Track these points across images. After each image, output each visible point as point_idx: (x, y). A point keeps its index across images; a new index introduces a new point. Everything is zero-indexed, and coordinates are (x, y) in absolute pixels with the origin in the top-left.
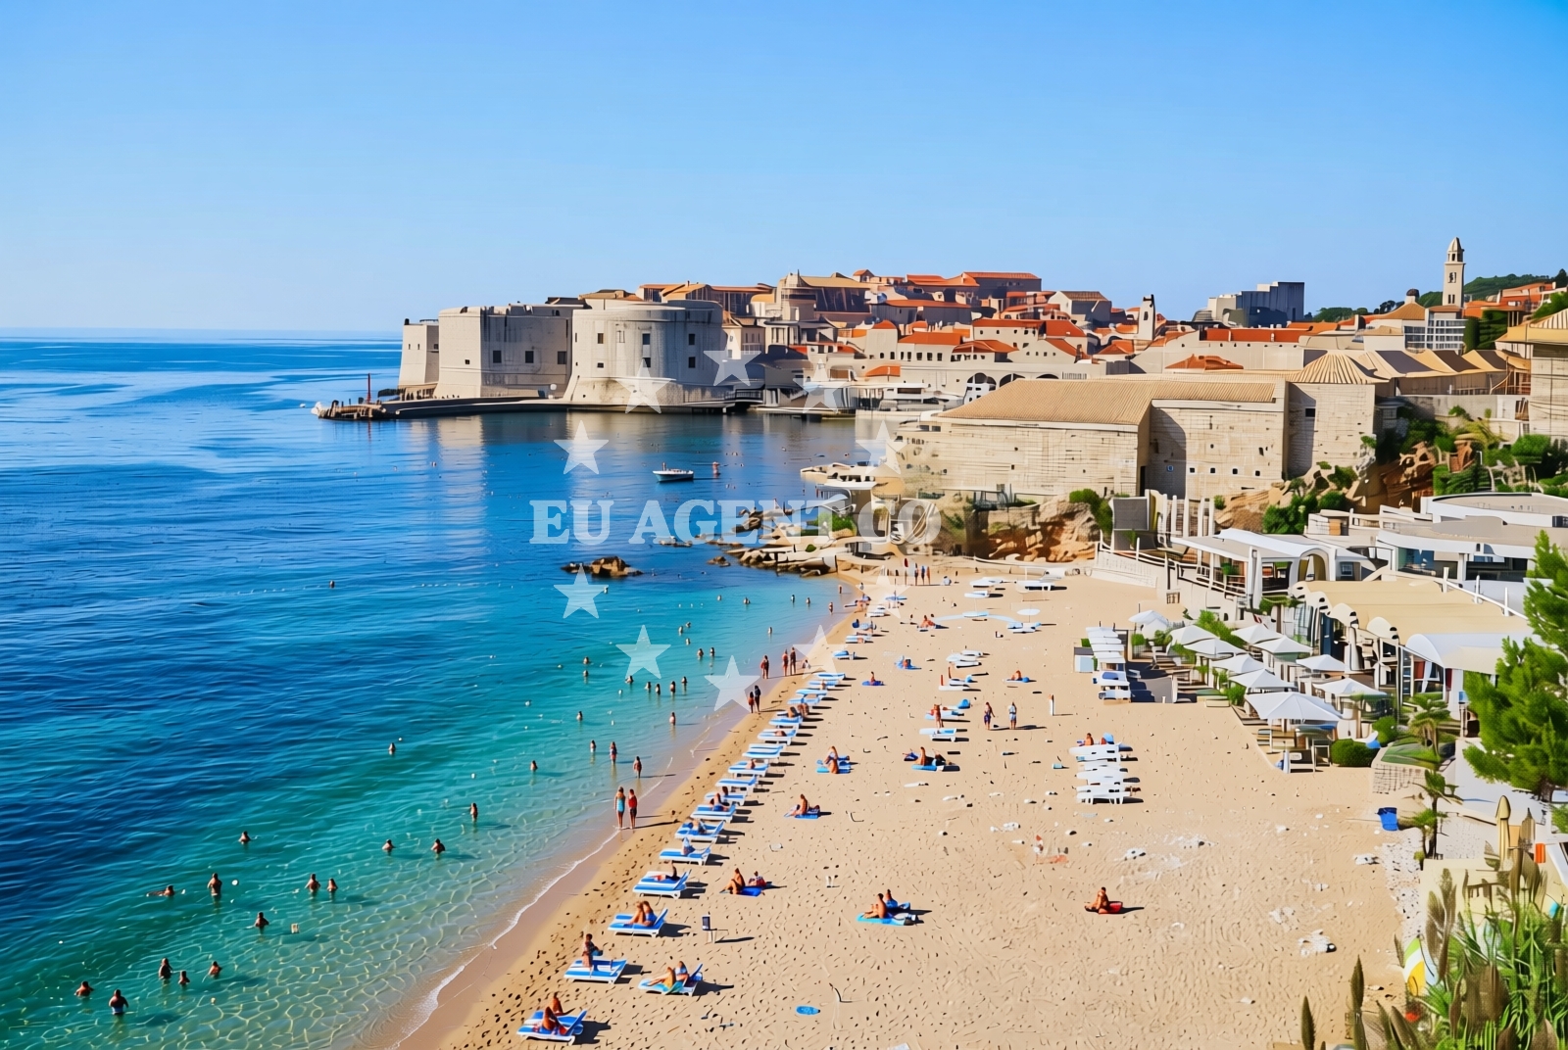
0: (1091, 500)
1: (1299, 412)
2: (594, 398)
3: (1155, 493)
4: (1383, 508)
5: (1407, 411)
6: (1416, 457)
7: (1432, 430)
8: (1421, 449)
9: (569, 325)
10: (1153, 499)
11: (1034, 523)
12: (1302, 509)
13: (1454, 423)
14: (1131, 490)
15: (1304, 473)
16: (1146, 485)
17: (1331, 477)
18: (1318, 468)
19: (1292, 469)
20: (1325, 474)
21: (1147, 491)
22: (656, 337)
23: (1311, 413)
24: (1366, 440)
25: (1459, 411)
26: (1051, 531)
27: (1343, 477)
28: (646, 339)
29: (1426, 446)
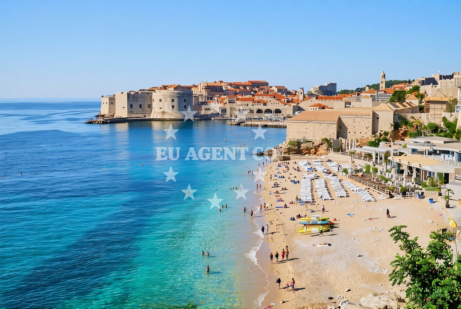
0: (326, 140)
1: (375, 118)
2: (159, 117)
3: (341, 138)
4: (396, 141)
5: (400, 117)
6: (403, 128)
7: (406, 123)
8: (404, 127)
9: (151, 97)
10: (341, 140)
11: (313, 146)
12: (377, 141)
13: (412, 120)
14: (335, 138)
15: (377, 132)
16: (339, 136)
17: (383, 134)
18: (380, 132)
19: (374, 132)
20: (382, 133)
21: (340, 138)
22: (176, 100)
23: (378, 118)
24: (392, 125)
25: (413, 118)
26: (317, 148)
27: (386, 134)
28: (173, 101)
29: (405, 126)
